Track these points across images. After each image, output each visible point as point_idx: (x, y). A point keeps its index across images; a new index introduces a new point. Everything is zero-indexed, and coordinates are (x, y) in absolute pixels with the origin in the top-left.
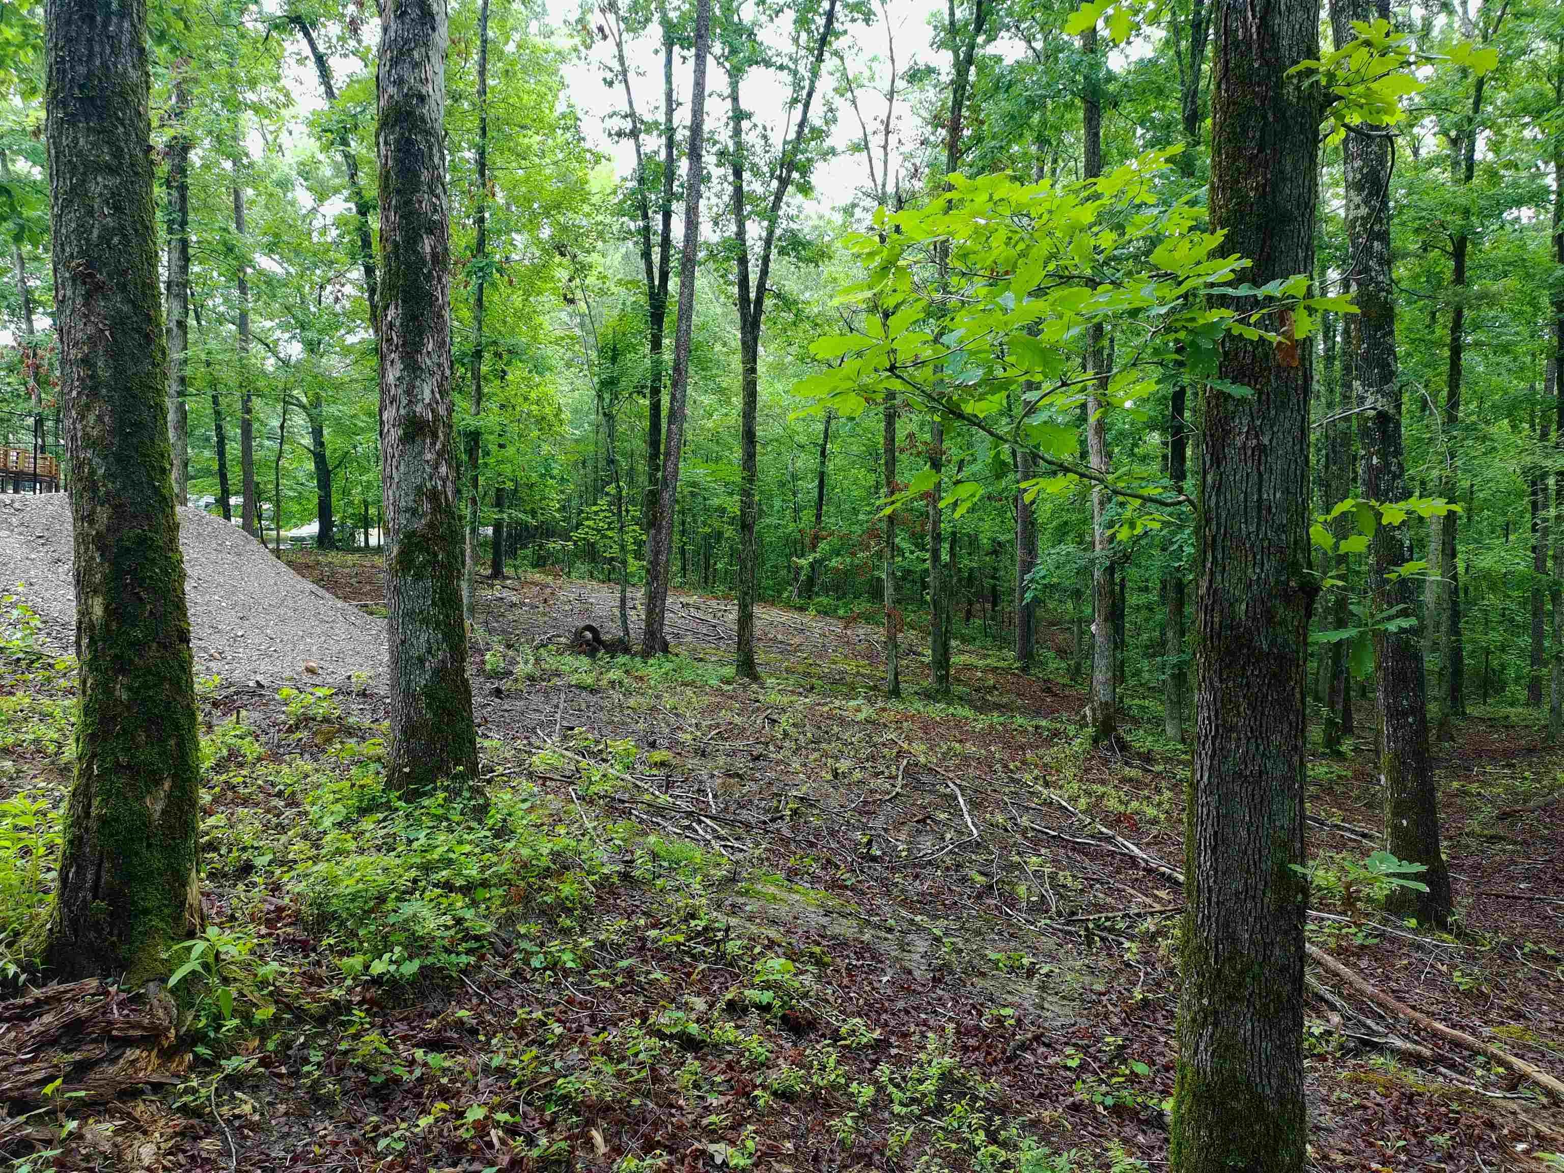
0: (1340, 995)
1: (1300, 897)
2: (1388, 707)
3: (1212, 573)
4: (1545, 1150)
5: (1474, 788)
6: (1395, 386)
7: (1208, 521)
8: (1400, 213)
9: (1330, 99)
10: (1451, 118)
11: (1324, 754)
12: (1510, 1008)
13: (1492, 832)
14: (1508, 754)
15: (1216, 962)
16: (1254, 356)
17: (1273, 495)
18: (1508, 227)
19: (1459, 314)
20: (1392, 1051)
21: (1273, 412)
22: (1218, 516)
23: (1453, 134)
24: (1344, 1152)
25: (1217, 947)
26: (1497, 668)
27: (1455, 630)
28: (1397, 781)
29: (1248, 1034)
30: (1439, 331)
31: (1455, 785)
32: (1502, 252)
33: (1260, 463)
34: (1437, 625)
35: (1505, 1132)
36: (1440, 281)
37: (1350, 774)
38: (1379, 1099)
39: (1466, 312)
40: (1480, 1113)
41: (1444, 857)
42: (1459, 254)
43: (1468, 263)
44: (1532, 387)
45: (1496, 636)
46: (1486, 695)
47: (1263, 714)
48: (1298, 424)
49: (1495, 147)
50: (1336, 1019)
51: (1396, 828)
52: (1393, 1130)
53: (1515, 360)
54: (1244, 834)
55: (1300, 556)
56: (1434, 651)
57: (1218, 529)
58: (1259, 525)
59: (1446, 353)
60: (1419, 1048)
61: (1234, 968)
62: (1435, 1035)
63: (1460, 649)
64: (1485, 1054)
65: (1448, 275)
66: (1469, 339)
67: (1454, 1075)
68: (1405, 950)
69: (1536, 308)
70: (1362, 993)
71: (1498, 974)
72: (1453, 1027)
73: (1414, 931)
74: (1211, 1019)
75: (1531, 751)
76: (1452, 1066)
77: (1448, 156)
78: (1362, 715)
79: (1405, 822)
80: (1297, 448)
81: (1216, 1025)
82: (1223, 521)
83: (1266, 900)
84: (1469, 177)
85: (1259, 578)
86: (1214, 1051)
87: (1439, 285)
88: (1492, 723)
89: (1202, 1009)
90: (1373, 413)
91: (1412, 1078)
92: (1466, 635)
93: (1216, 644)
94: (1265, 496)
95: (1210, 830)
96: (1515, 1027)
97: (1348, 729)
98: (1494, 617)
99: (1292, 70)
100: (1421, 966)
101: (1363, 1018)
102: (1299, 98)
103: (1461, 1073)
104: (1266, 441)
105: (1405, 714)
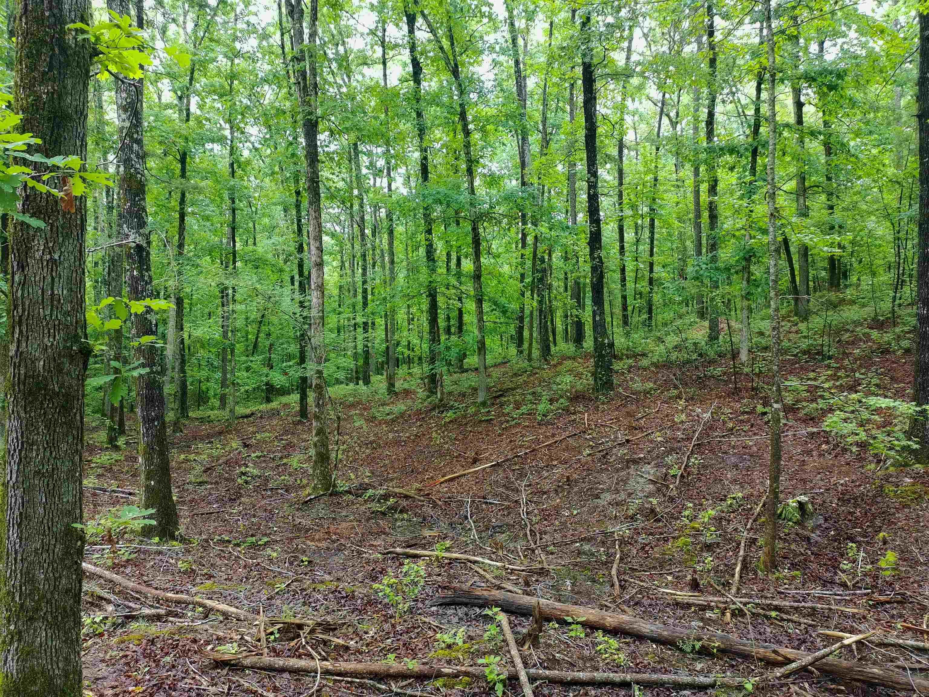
0: (114, 593)
1: (79, 543)
2: (143, 418)
3: (19, 341)
4: (221, 645)
5: (192, 457)
6: (146, 230)
7: (16, 307)
8: (151, 130)
9: (96, 53)
10: (177, 84)
11: (107, 448)
12: (206, 574)
13: (201, 480)
14: (209, 436)
15: (20, 600)
16: (47, 201)
17: (61, 291)
18: (208, 153)
19: (183, 195)
20: (143, 617)
21: (61, 239)
22: (23, 304)
23: (179, 93)
24: (113, 688)
25: (21, 589)
26: (205, 390)
27: (182, 371)
28: (149, 460)
29: (43, 639)
30: (173, 203)
31: (183, 456)
32: (204, 165)
33: (52, 270)
34: (173, 368)
35: (202, 642)
36: (174, 174)
37: (123, 458)
38: (135, 648)
39: (187, 194)
40: (189, 636)
41: (175, 498)
42: (183, 161)
43: (188, 167)
44: (221, 241)
45: (204, 374)
46: (199, 405)
47: (55, 431)
48: (78, 248)
49: (201, 107)
50: (110, 608)
51: (147, 487)
52: (143, 663)
53: (212, 225)
54: (41, 511)
55: (79, 330)
56: (171, 383)
57: (23, 311)
58: (52, 310)
59: (177, 216)
60: (158, 610)
61: (33, 600)
62: (167, 601)
63: (186, 381)
64: (193, 603)
65: (178, 172)
66: (190, 210)
67: (177, 620)
68: (152, 556)
69: (222, 199)
70: (126, 588)
71: (201, 557)
72: (177, 593)
73: (158, 544)
74: (16, 638)
75: (220, 433)
76: (176, 615)
77: (176, 105)
78: (131, 422)
79: (153, 483)
80: (77, 263)
81: (19, 640)
82: (27, 307)
83: (57, 550)
84: (188, 120)
85: (52, 345)
86: (18, 660)
87: (173, 177)
88: (202, 420)
89: (10, 633)
90: (134, 245)
91: (154, 629)
92: (189, 373)
93: (22, 387)
94: (56, 292)
95: (17, 513)
96: (209, 583)
97: (122, 432)
98: (204, 363)
99: (71, 26)
100: (161, 563)
101: (126, 603)
102: (76, 45)
103: (180, 618)
104: (56, 257)
105: (153, 420)
